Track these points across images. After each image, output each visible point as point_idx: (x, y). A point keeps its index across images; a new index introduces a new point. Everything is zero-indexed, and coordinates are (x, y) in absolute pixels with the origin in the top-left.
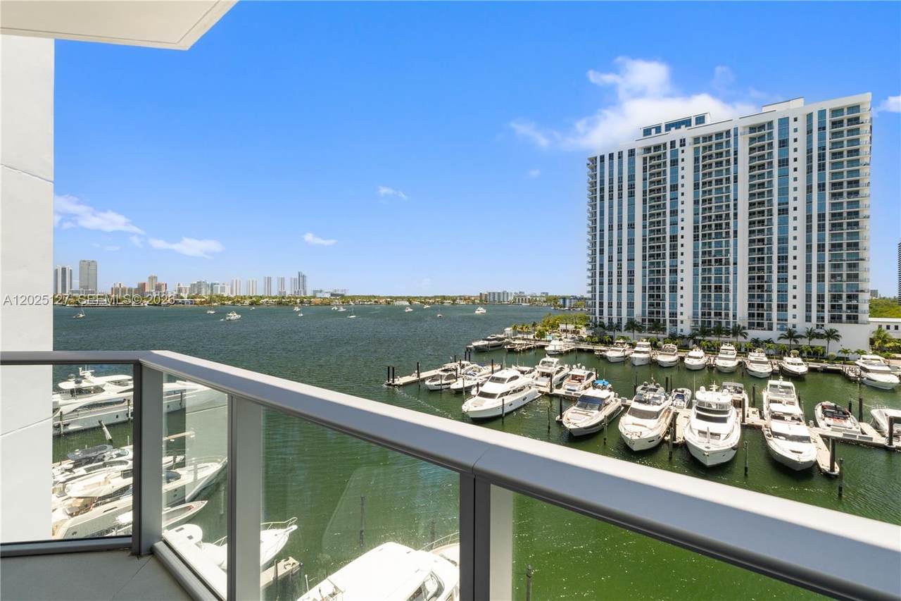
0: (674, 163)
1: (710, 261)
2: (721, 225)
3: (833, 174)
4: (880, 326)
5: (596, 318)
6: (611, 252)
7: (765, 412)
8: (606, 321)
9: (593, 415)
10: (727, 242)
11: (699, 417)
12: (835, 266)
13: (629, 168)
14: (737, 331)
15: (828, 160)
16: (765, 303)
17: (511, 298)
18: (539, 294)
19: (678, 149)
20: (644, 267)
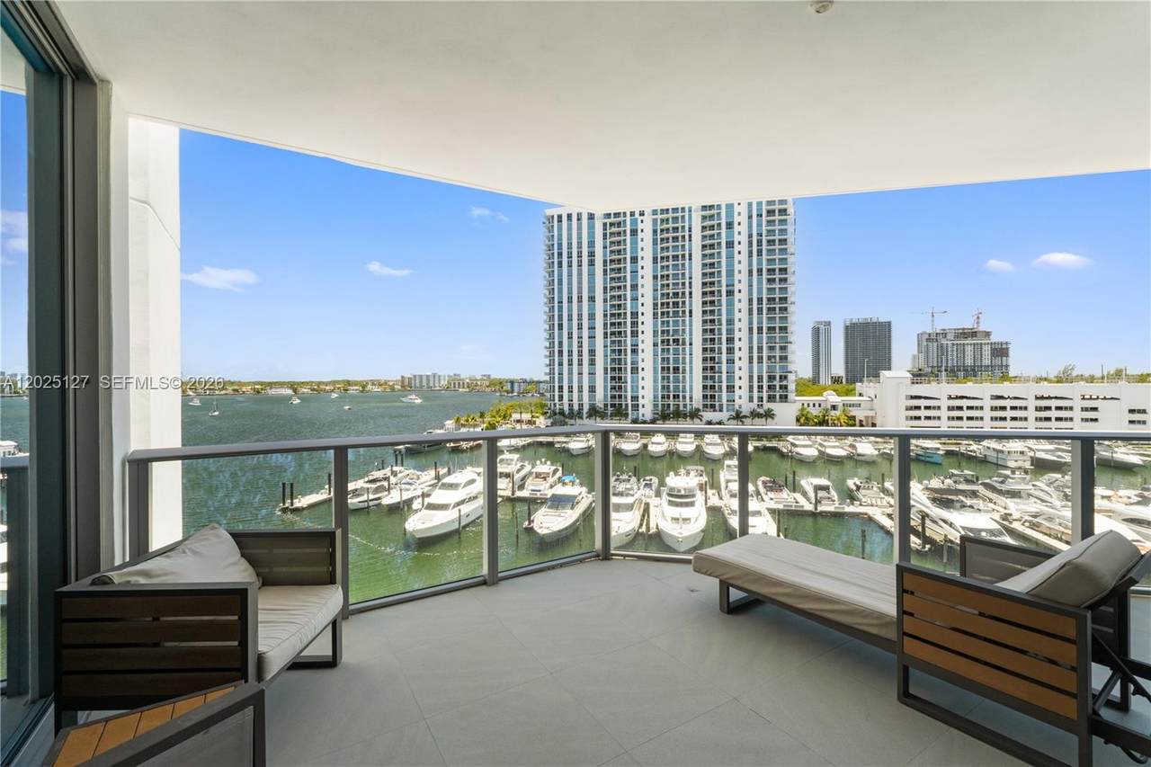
0: (634, 232)
1: (668, 340)
2: (678, 303)
3: (768, 260)
4: (803, 404)
5: (555, 405)
6: (570, 327)
7: (723, 492)
8: (566, 408)
9: (566, 515)
10: (684, 321)
11: (671, 503)
12: (771, 348)
13: (588, 233)
14: (694, 414)
15: (764, 247)
16: (716, 384)
17: (444, 383)
18: (479, 377)
19: (637, 219)
20: (606, 346)
